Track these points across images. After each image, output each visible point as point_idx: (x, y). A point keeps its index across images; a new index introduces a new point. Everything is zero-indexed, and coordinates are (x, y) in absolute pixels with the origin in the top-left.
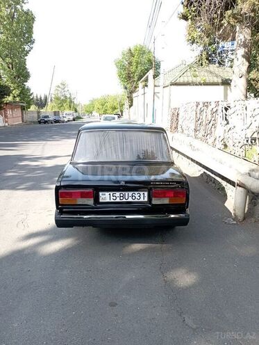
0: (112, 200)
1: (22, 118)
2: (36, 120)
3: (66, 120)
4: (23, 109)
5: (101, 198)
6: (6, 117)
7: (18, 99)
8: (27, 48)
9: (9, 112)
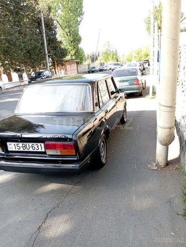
0: (17, 150)
1: (77, 71)
2: (87, 70)
3: (108, 68)
4: (78, 63)
5: (9, 148)
6: (66, 70)
7: (74, 57)
8: (79, 19)
9: (68, 67)
